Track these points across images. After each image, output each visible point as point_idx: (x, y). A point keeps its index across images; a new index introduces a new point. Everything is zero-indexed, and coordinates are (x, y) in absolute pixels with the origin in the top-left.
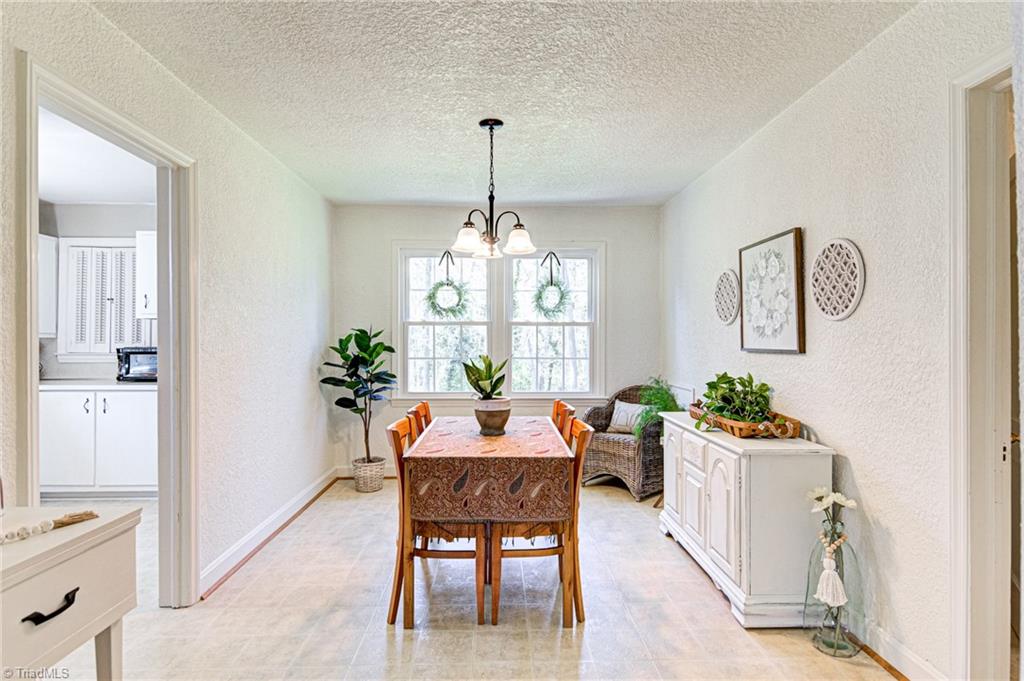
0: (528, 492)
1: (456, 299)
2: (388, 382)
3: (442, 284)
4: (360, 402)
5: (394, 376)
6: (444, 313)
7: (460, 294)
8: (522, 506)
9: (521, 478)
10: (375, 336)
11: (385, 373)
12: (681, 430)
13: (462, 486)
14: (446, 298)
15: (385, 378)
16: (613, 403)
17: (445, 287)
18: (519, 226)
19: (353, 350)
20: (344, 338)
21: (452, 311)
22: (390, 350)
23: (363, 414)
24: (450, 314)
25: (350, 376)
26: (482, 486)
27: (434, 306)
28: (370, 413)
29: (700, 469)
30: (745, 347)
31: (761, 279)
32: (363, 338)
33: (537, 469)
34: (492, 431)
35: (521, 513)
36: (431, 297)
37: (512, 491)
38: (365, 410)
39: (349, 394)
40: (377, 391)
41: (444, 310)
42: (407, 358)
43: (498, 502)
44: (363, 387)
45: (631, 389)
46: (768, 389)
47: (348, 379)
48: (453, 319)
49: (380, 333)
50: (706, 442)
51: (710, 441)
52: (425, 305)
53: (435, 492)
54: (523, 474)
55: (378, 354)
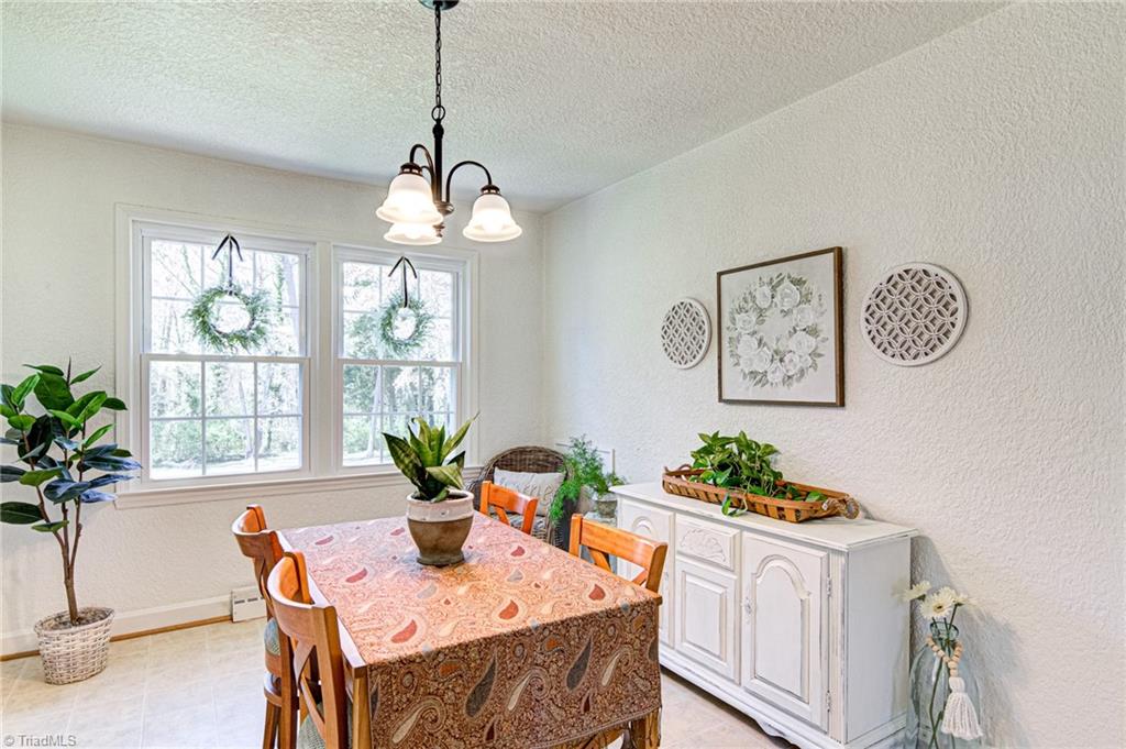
0: (597, 676)
1: (247, 319)
2: (117, 466)
3: (220, 292)
4: (53, 511)
5: (127, 454)
6: (224, 340)
7: (253, 312)
8: (587, 708)
9: (585, 655)
10: (81, 379)
11: (110, 450)
12: (670, 513)
13: (483, 699)
14: (231, 316)
15: (109, 459)
16: (492, 472)
17: (227, 298)
18: (491, 188)
19: (33, 408)
20: (15, 385)
21: (242, 338)
22: (117, 405)
23: (61, 531)
24: (237, 344)
25: (34, 461)
26: (519, 690)
27: (205, 327)
28: (79, 527)
29: (727, 569)
30: (724, 398)
31: (761, 312)
32: (52, 385)
33: (611, 631)
34: (448, 556)
35: (587, 719)
36: (201, 313)
37: (572, 684)
38: (64, 524)
39: (27, 495)
40: (94, 484)
41: (225, 336)
42: (148, 419)
43: (549, 713)
44: (62, 480)
45: (513, 452)
46: (774, 451)
47: (27, 467)
48: (242, 352)
49: (91, 373)
50: (736, 531)
51: (743, 528)
52: (189, 327)
53: (429, 728)
54: (588, 648)
55: (91, 413)
